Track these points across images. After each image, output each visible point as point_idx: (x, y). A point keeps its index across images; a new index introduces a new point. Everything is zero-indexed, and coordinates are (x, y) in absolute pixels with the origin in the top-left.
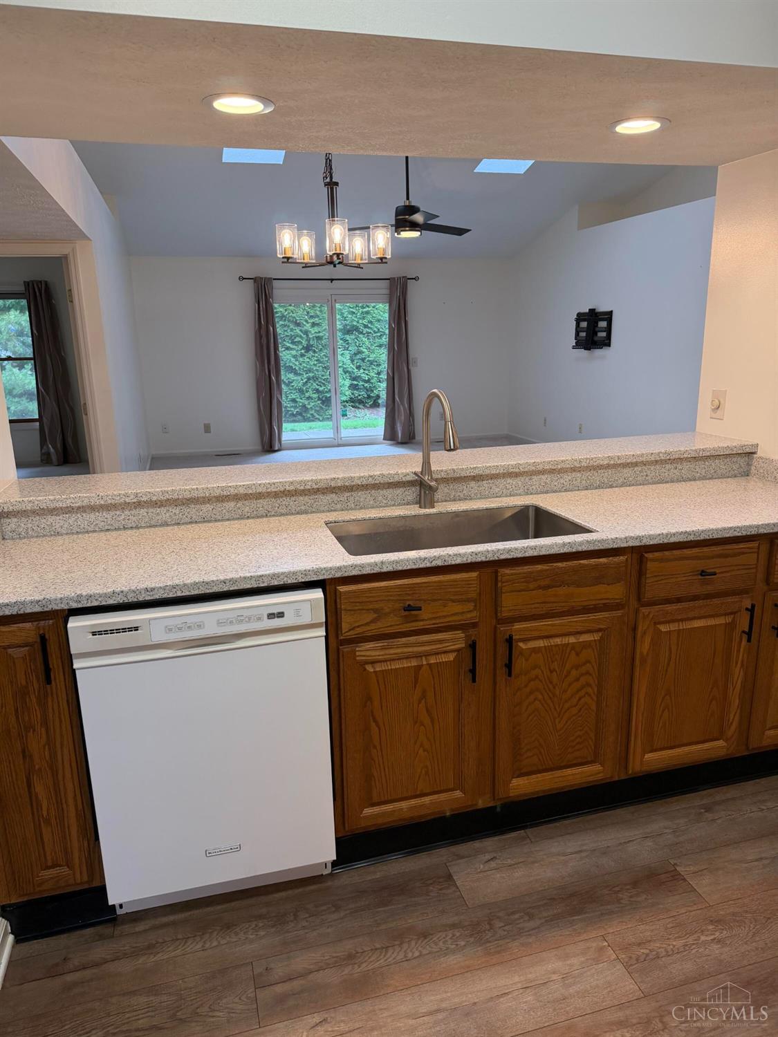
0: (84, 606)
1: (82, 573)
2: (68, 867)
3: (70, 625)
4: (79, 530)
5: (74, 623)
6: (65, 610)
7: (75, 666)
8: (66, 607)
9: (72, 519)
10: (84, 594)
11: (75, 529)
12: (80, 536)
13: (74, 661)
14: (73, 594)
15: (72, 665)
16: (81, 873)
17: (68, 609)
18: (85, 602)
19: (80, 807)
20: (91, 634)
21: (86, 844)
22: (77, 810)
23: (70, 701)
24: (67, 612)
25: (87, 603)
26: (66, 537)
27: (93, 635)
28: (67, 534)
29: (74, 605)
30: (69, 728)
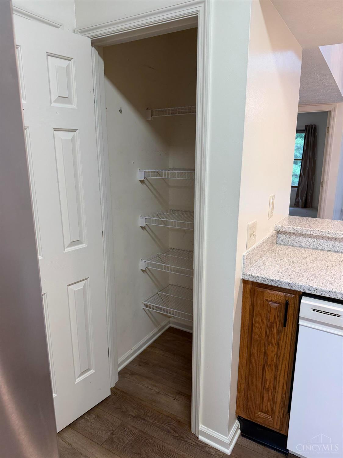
0: (312, 293)
1: (313, 273)
2: (272, 417)
3: (302, 301)
4: (313, 247)
5: (305, 301)
6: (301, 292)
7: (300, 323)
8: (302, 291)
9: (312, 241)
10: (314, 287)
11: (312, 247)
12: (314, 250)
13: (300, 320)
14: (308, 285)
15: (298, 322)
16: (277, 424)
17: (303, 292)
18: (313, 291)
19: (284, 392)
20: (312, 310)
21: (283, 411)
22: (282, 394)
23: (293, 338)
24: (302, 293)
25: (314, 292)
26: (307, 249)
27: (313, 310)
28: (307, 248)
29: (307, 291)
30: (289, 352)
